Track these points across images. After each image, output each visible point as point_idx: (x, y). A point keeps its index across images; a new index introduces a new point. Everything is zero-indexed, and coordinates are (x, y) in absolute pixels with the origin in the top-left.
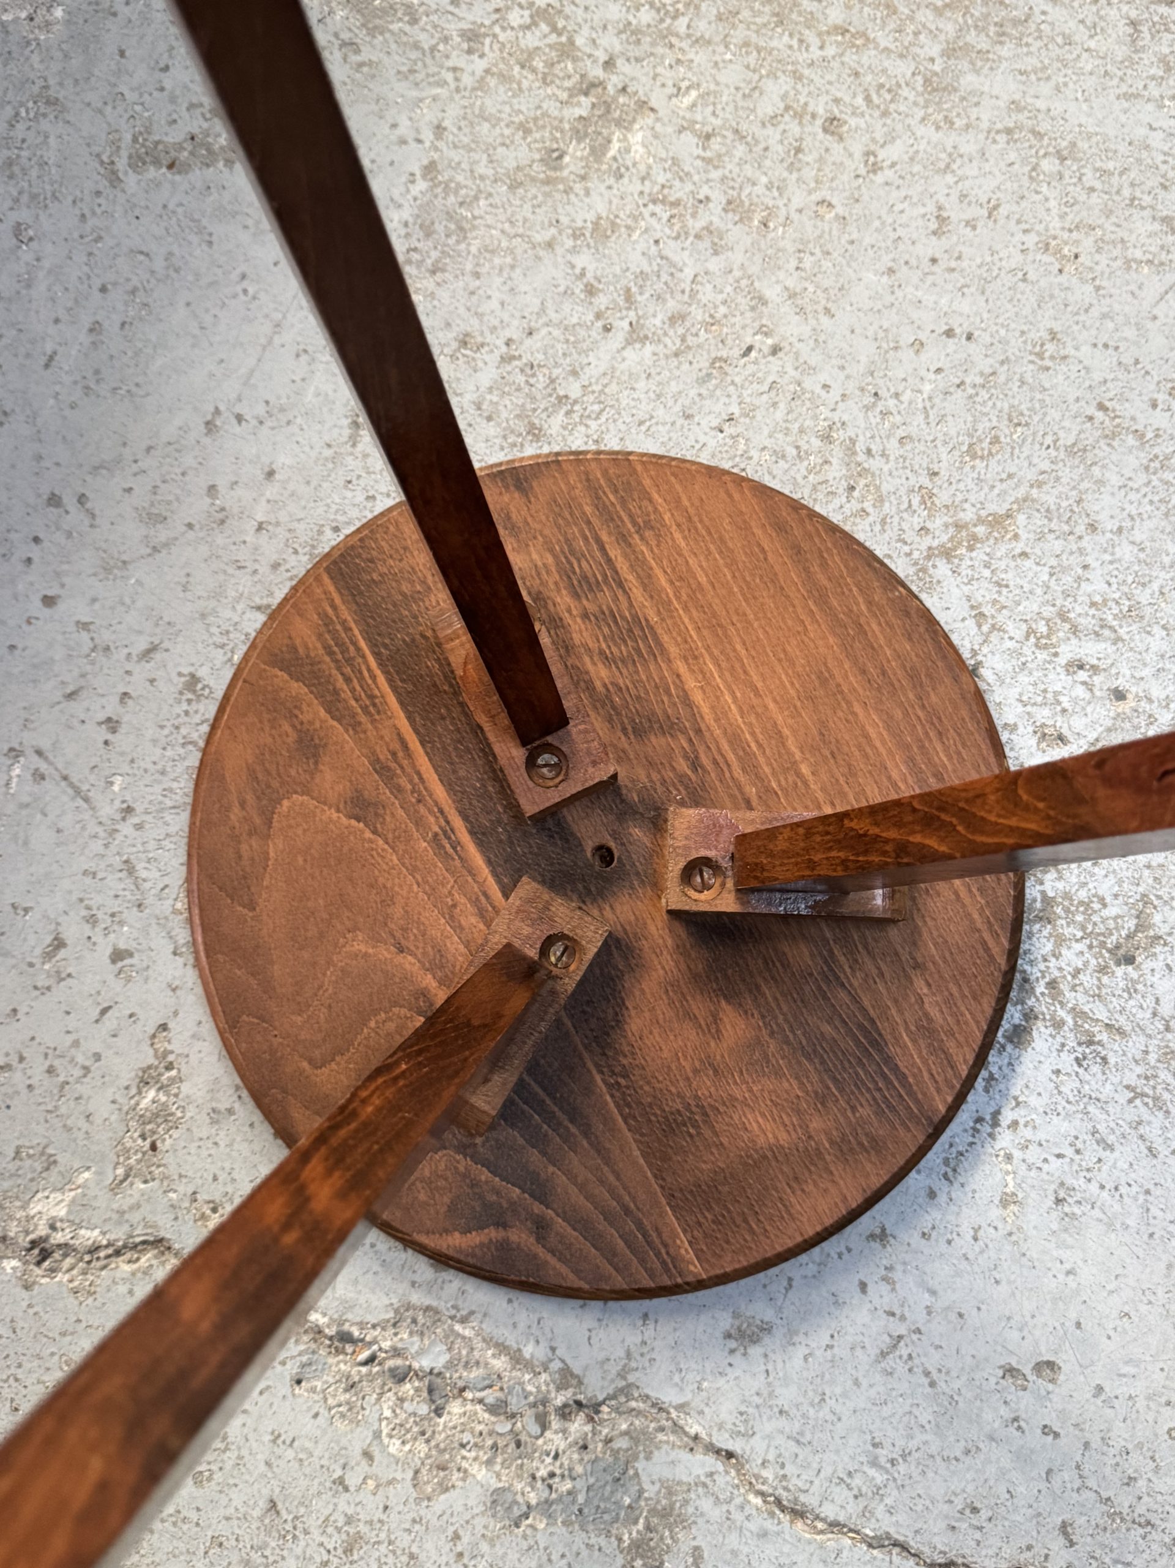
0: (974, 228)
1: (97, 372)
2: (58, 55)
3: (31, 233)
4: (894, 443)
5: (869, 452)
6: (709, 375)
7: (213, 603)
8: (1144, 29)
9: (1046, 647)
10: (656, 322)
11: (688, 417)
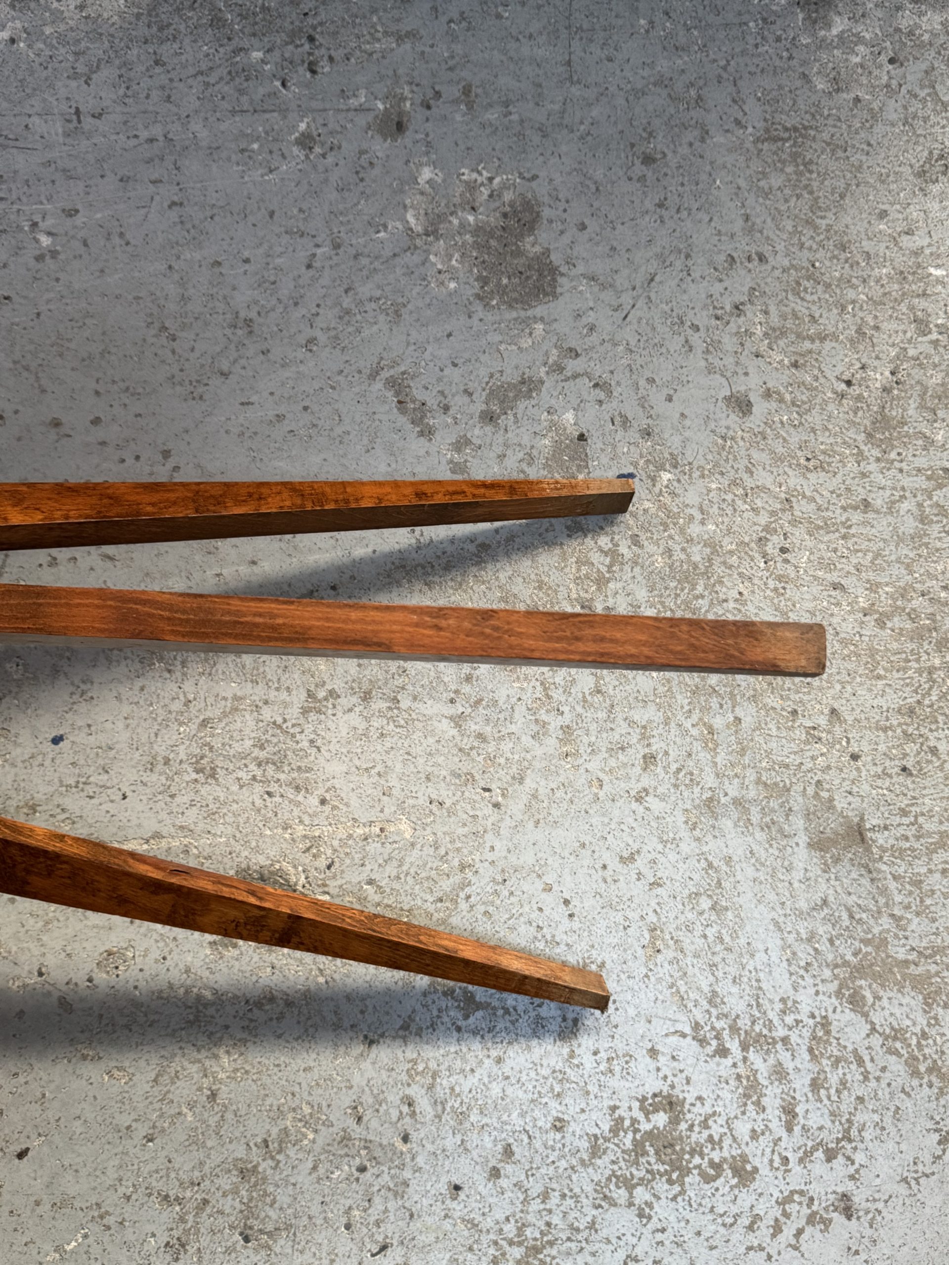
0: (639, 879)
1: (255, 433)
2: (428, 301)
3: (315, 348)
4: (481, 909)
5: (468, 897)
6: (459, 776)
7: (158, 576)
8: (826, 911)
9: (410, 1076)
10: (473, 727)
11: (428, 779)
